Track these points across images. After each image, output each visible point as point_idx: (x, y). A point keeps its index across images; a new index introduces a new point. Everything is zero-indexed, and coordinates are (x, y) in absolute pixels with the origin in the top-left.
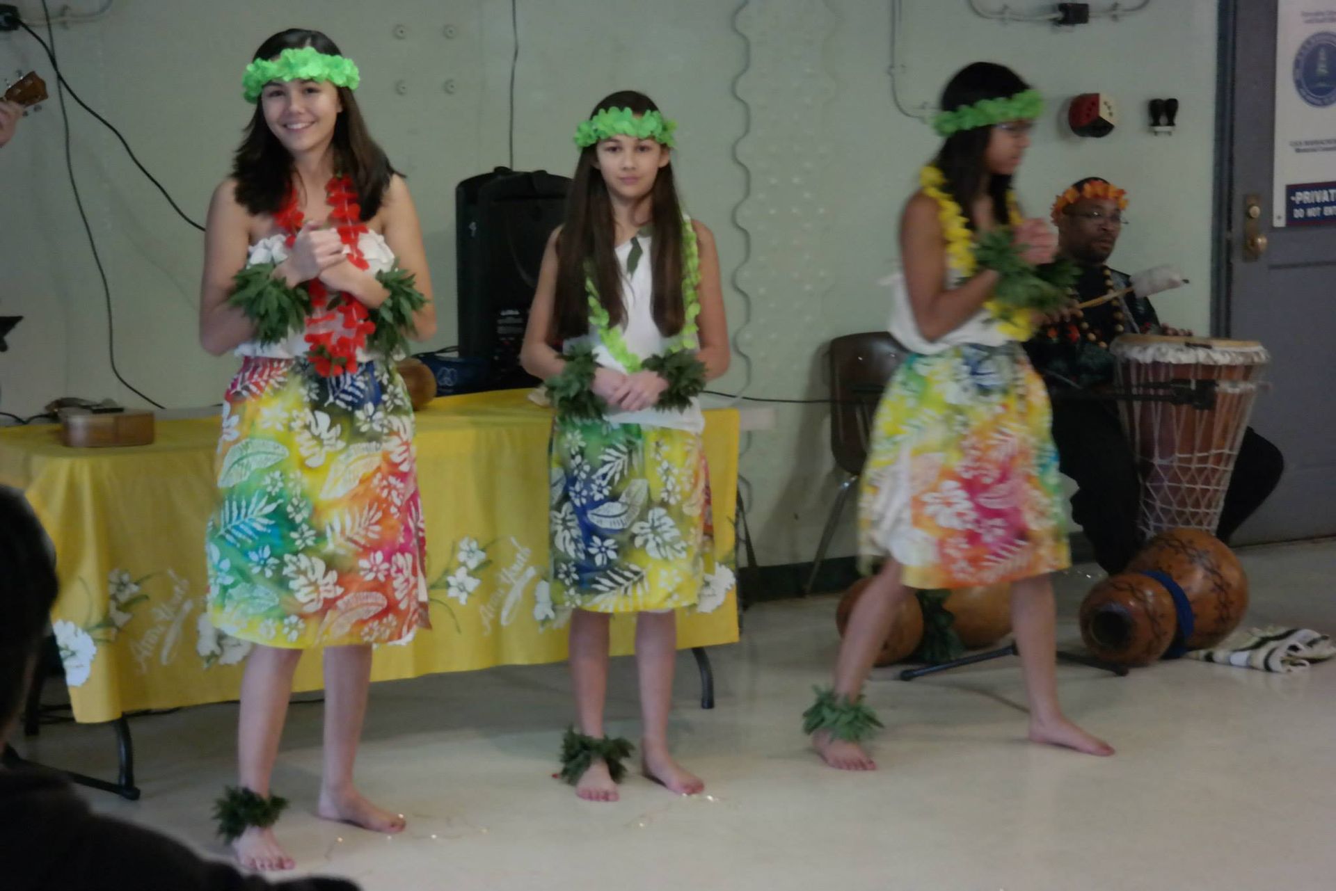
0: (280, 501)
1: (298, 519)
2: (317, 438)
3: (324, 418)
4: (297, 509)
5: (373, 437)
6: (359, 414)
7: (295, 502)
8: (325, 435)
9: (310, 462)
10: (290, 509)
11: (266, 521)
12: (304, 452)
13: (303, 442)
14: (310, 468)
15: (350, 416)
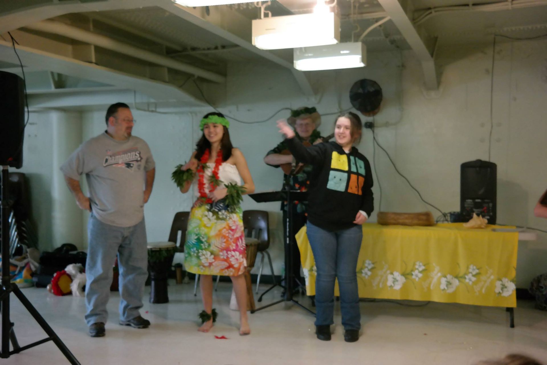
0: (198, 236)
1: (203, 240)
2: (209, 219)
3: (211, 214)
4: (203, 238)
5: (223, 219)
6: (220, 213)
7: (202, 236)
8: (211, 218)
9: (208, 225)
10: (201, 238)
11: (195, 241)
12: (205, 223)
13: (205, 220)
14: (207, 227)
15: (217, 213)
